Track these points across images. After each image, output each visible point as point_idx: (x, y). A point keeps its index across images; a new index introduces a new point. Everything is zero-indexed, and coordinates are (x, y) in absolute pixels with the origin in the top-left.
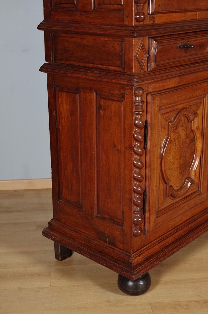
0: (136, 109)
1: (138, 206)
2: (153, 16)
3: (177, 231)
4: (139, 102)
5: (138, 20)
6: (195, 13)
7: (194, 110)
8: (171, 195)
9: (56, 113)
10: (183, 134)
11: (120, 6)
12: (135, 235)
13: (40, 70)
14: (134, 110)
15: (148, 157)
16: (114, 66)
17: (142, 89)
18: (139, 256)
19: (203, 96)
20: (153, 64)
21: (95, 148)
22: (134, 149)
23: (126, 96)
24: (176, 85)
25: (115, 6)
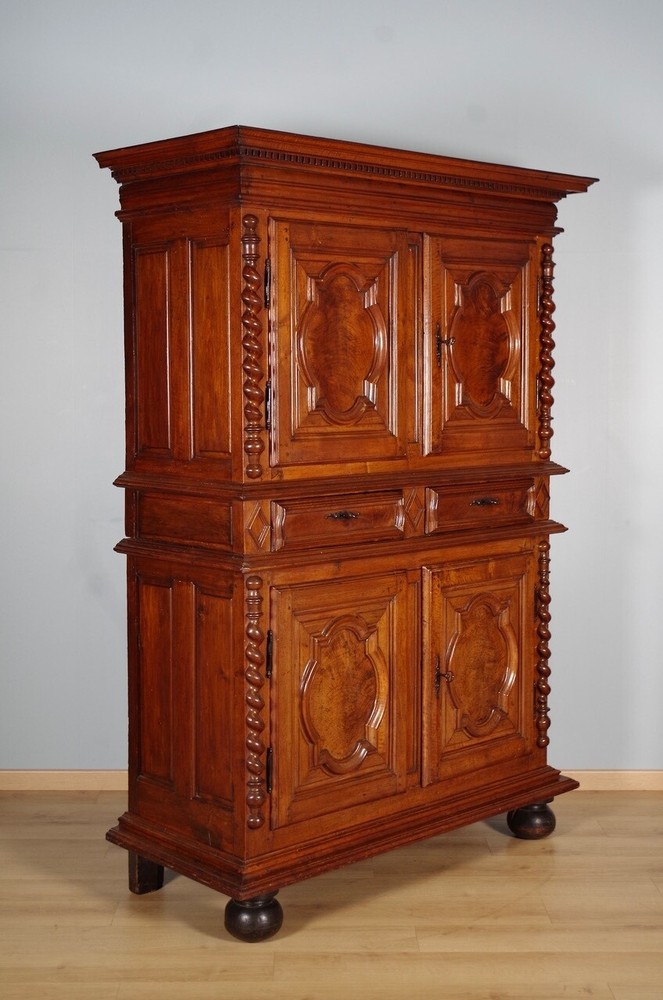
0: (249, 610)
1: (254, 773)
2: (280, 469)
3: (341, 836)
4: (253, 599)
5: (250, 475)
6: (363, 464)
7: (367, 620)
8: (324, 765)
9: (138, 622)
10: (347, 662)
11: (227, 455)
12: (252, 827)
13: (114, 549)
14: (246, 612)
15: (274, 691)
16: (219, 543)
17: (260, 579)
18: (258, 865)
19: (387, 598)
20: (279, 542)
21: (194, 677)
22: (247, 676)
23: (235, 589)
24: (328, 577)
25: (222, 454)
